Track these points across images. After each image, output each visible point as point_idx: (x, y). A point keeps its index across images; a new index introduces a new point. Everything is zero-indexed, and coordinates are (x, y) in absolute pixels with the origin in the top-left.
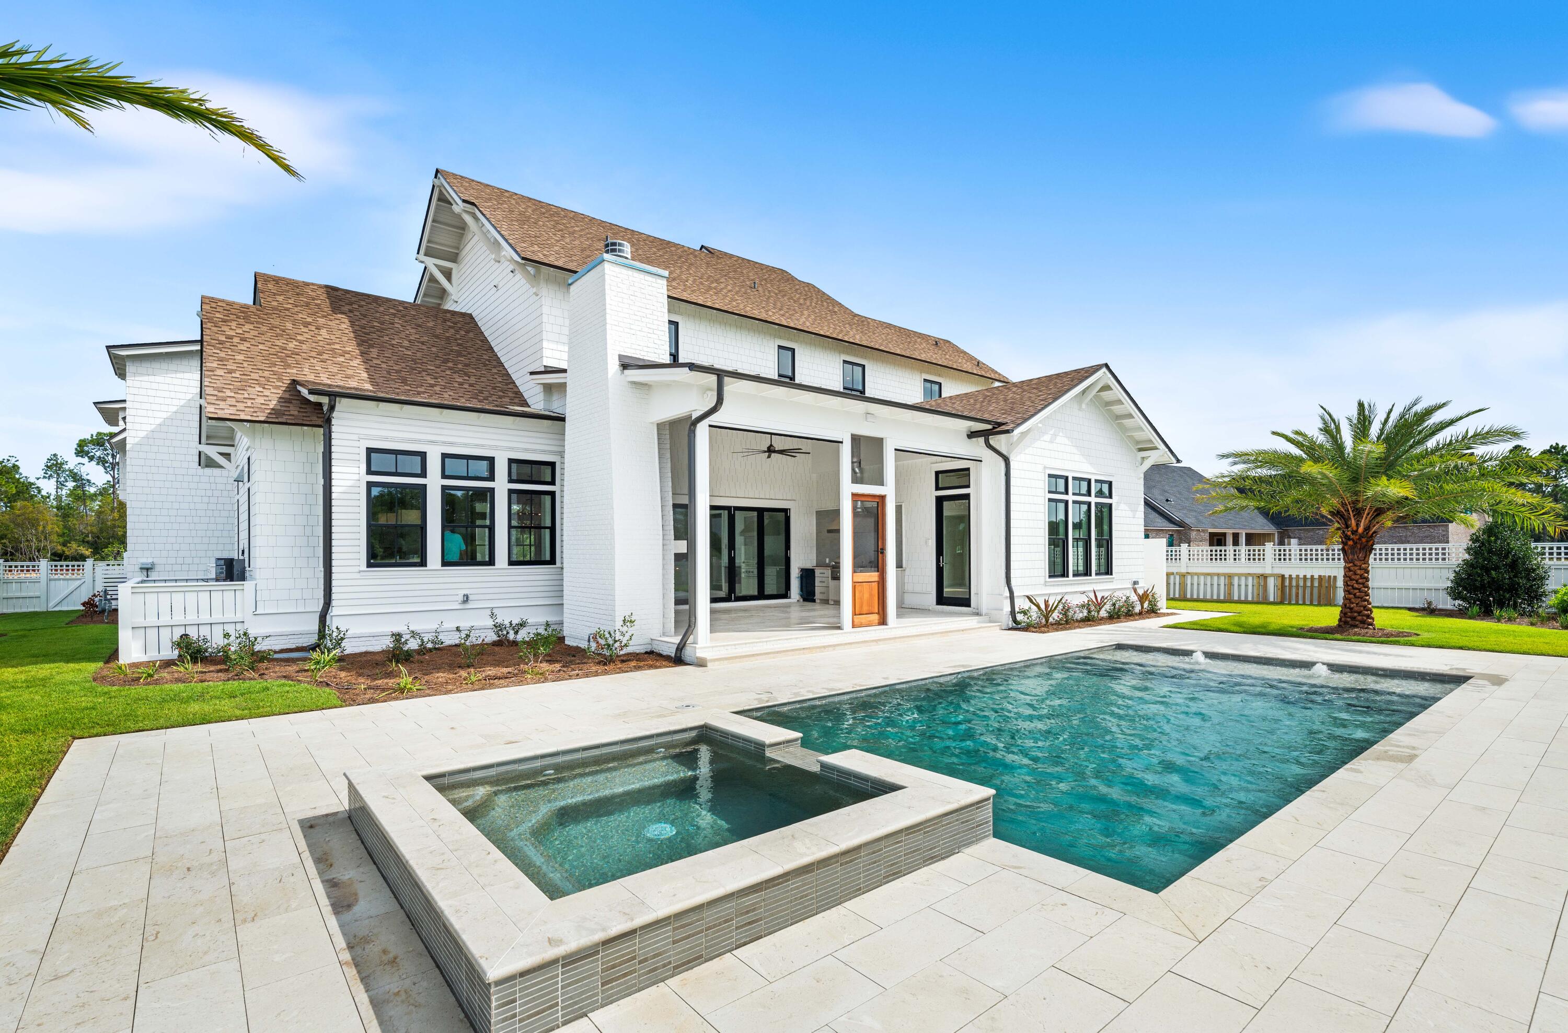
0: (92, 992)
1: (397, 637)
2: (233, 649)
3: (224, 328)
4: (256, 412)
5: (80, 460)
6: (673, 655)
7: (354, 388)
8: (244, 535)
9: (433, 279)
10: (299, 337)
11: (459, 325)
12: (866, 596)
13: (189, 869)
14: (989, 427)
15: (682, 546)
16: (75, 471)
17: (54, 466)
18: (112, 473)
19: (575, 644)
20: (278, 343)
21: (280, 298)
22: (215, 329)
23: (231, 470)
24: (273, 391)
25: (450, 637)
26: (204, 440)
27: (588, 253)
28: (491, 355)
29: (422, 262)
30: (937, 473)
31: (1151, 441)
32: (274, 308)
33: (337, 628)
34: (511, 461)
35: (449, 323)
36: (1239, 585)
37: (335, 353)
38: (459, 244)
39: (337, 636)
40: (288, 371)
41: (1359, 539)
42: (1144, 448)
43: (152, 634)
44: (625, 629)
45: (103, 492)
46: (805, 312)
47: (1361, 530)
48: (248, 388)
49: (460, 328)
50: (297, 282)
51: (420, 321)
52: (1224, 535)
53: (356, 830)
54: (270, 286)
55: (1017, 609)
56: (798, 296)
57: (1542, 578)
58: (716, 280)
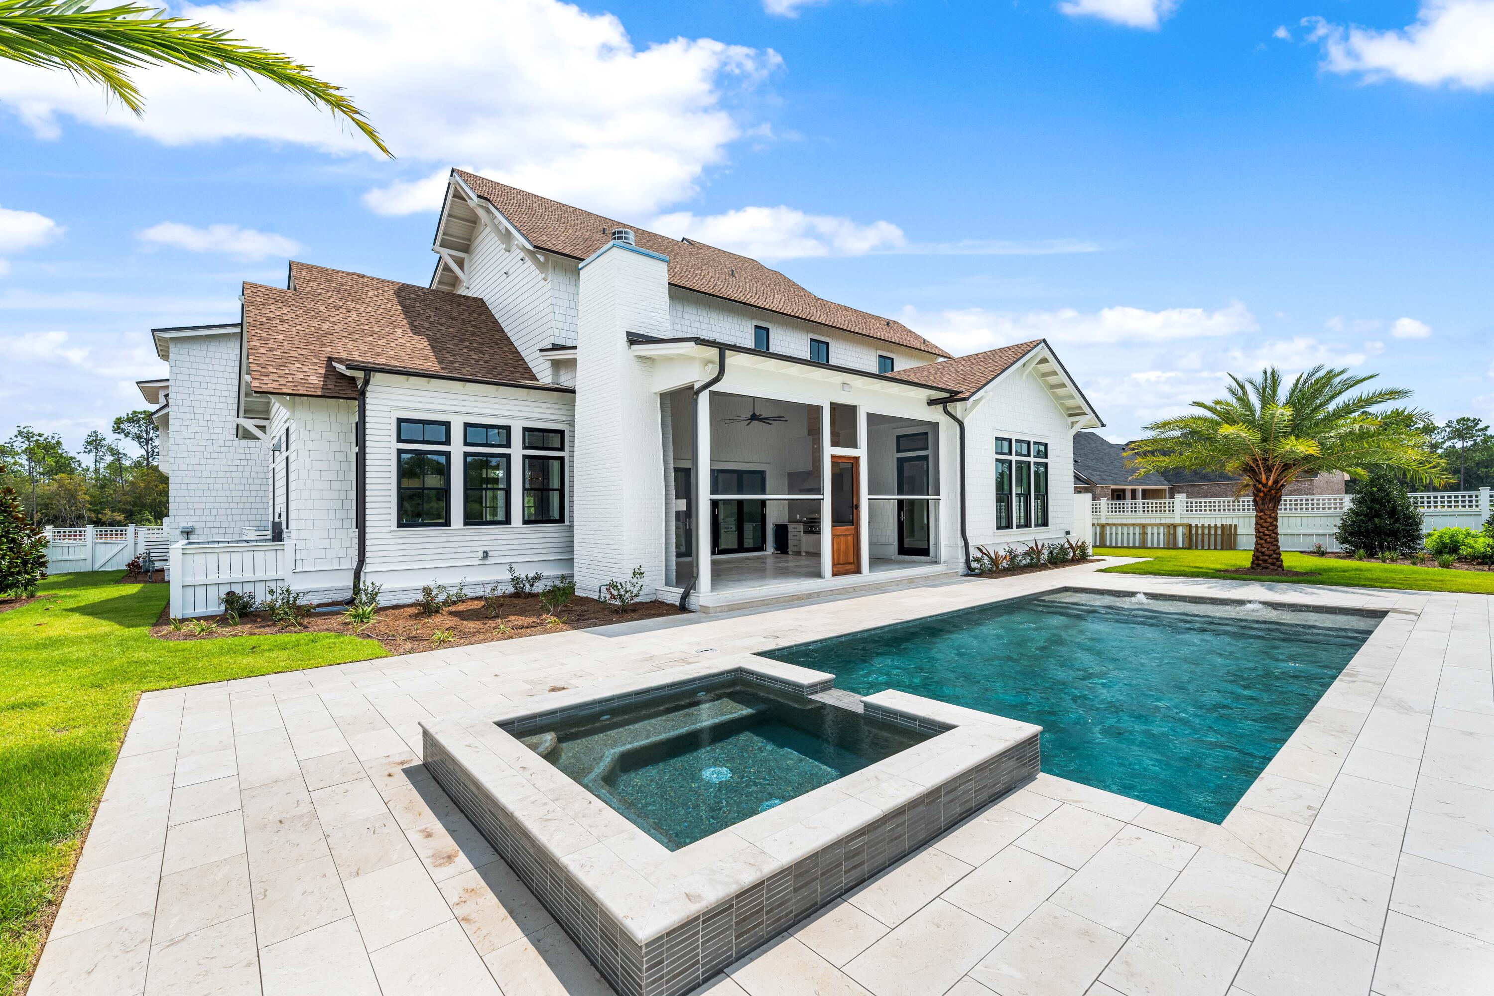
0: (212, 958)
1: (427, 591)
2: (278, 605)
3: (265, 311)
4: (297, 386)
5: (117, 436)
6: (678, 604)
7: (383, 364)
8: (281, 500)
9: (447, 268)
10: (332, 319)
11: (472, 309)
12: (843, 547)
13: (281, 822)
14: (947, 395)
15: (682, 505)
16: (113, 446)
17: (94, 442)
18: (146, 447)
19: (585, 595)
20: (313, 324)
21: (313, 284)
22: (257, 312)
23: (266, 441)
24: (311, 367)
25: (471, 590)
26: (241, 413)
27: (589, 243)
28: (502, 335)
29: (438, 252)
30: (899, 438)
31: (1080, 408)
32: (308, 293)
33: (373, 584)
34: (525, 429)
35: (463, 307)
36: (1152, 534)
37: (365, 333)
38: (471, 236)
39: (372, 591)
40: (323, 349)
41: (1269, 491)
42: (1074, 413)
43: (201, 591)
44: (635, 580)
45: (138, 465)
46: (777, 296)
47: (1270, 483)
48: (288, 365)
49: (473, 311)
50: (327, 270)
51: (437, 306)
52: (1124, 491)
53: (434, 777)
54: (304, 273)
55: (971, 558)
56: (768, 282)
57: (1418, 524)
58: (700, 268)
